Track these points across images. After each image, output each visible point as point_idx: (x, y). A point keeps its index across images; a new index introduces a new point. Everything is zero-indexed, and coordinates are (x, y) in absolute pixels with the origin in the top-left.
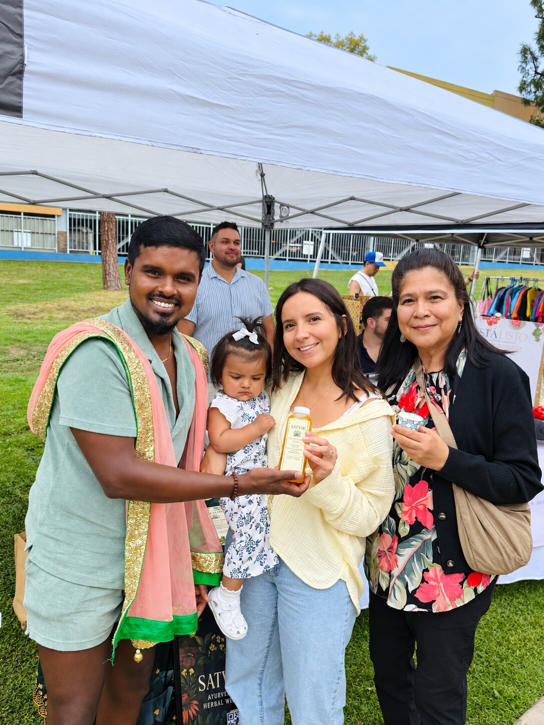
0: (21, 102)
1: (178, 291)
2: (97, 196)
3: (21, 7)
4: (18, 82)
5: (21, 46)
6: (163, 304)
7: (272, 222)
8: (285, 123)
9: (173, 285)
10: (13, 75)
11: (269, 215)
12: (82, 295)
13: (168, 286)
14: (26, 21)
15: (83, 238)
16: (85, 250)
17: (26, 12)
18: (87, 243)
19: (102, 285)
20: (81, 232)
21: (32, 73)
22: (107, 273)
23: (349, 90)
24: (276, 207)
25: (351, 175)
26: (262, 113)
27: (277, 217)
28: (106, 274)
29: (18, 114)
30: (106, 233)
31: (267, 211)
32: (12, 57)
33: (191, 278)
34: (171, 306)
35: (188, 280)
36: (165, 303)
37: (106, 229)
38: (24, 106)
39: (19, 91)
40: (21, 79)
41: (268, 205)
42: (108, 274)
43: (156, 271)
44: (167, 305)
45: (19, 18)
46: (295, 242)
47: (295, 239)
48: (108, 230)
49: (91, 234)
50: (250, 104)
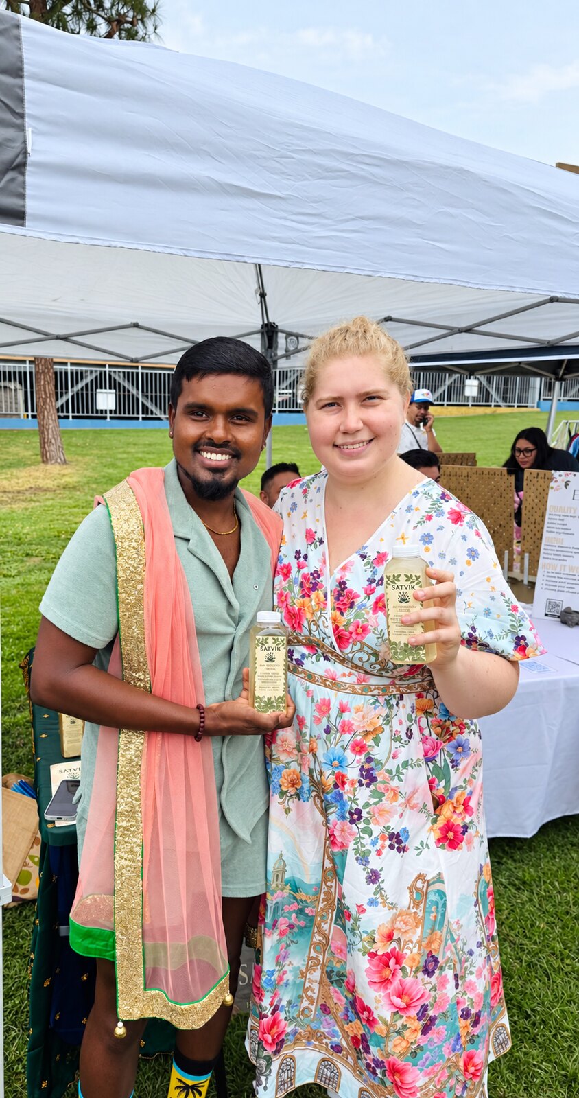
0: (24, 206)
1: (233, 436)
2: (48, 337)
3: (21, 77)
4: (20, 178)
5: (22, 128)
6: (214, 456)
7: (274, 358)
8: (350, 214)
9: (226, 429)
10: (13, 169)
11: (269, 350)
12: (15, 471)
13: (219, 430)
14: (28, 96)
15: (11, 398)
16: (14, 413)
17: (27, 82)
18: (16, 403)
19: (39, 458)
20: (8, 390)
21: (39, 165)
22: (46, 440)
23: (434, 163)
24: (281, 340)
25: (437, 281)
26: (320, 201)
27: (280, 352)
28: (44, 443)
29: (21, 222)
30: (42, 389)
31: (267, 345)
32: (13, 145)
33: (251, 417)
34: (225, 457)
35: (246, 420)
36: (217, 453)
37: (42, 383)
38: (28, 211)
39: (21, 191)
40: (23, 174)
41: (268, 337)
42: (47, 443)
43: (201, 411)
44: (219, 457)
45: (19, 91)
46: (287, 386)
47: (286, 383)
48: (44, 384)
49: (21, 391)
50: (305, 191)
